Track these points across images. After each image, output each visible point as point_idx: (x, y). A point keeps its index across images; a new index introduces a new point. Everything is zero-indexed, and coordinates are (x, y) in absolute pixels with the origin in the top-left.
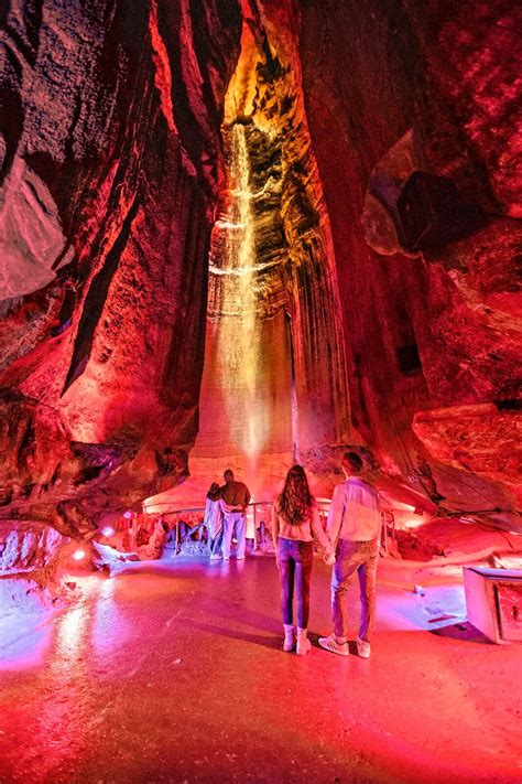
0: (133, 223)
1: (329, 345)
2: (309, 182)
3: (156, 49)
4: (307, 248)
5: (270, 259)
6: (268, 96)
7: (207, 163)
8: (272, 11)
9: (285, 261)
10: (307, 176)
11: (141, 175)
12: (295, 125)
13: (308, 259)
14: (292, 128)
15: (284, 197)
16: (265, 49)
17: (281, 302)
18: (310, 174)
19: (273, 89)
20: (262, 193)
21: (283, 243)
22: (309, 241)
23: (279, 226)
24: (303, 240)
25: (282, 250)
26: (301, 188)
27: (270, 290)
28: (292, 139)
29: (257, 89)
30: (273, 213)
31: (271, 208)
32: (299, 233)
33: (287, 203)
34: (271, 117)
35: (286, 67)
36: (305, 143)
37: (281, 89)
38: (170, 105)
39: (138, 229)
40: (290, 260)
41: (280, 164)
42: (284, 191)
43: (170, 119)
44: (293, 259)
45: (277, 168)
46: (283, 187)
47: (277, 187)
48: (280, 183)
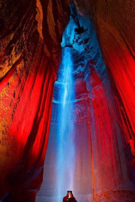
0: (18, 66)
1: (109, 136)
2: (97, 67)
3: (38, 7)
4: (96, 93)
5: (80, 97)
6: (79, 38)
7: (55, 53)
8: (81, 9)
9: (86, 99)
10: (96, 65)
11: (25, 48)
12: (90, 47)
13: (98, 97)
14: (89, 48)
15: (86, 73)
16: (78, 24)
17: (85, 117)
18: (97, 64)
19: (81, 36)
20: (76, 71)
21: (85, 91)
22: (98, 90)
23: (84, 85)
24: (95, 89)
25: (85, 94)
26: (93, 69)
27: (80, 111)
28: (89, 52)
29: (75, 36)
30: (81, 79)
31: (80, 77)
32: (93, 87)
33: (87, 75)
34: (80, 45)
35: (86, 29)
36: (94, 53)
37: (84, 36)
38: (41, 28)
39: (20, 70)
40: (89, 98)
41: (84, 61)
42: (85, 71)
43: (41, 33)
44: (90, 98)
45: (83, 62)
46: (85, 69)
47: (82, 69)
48: (84, 68)
